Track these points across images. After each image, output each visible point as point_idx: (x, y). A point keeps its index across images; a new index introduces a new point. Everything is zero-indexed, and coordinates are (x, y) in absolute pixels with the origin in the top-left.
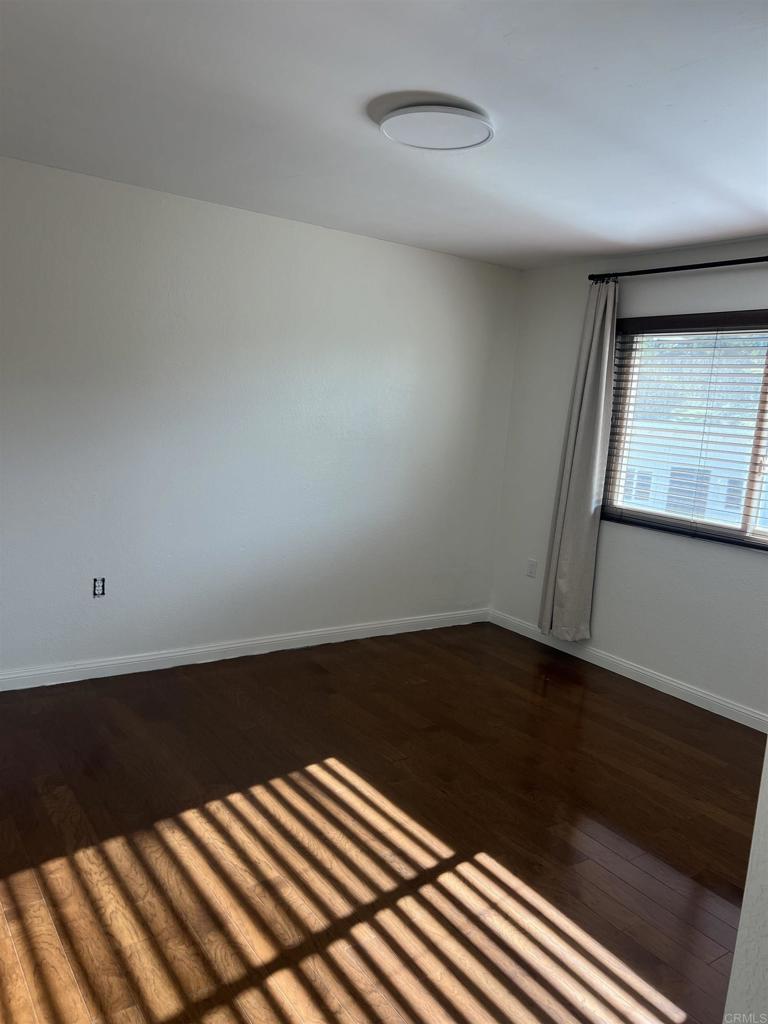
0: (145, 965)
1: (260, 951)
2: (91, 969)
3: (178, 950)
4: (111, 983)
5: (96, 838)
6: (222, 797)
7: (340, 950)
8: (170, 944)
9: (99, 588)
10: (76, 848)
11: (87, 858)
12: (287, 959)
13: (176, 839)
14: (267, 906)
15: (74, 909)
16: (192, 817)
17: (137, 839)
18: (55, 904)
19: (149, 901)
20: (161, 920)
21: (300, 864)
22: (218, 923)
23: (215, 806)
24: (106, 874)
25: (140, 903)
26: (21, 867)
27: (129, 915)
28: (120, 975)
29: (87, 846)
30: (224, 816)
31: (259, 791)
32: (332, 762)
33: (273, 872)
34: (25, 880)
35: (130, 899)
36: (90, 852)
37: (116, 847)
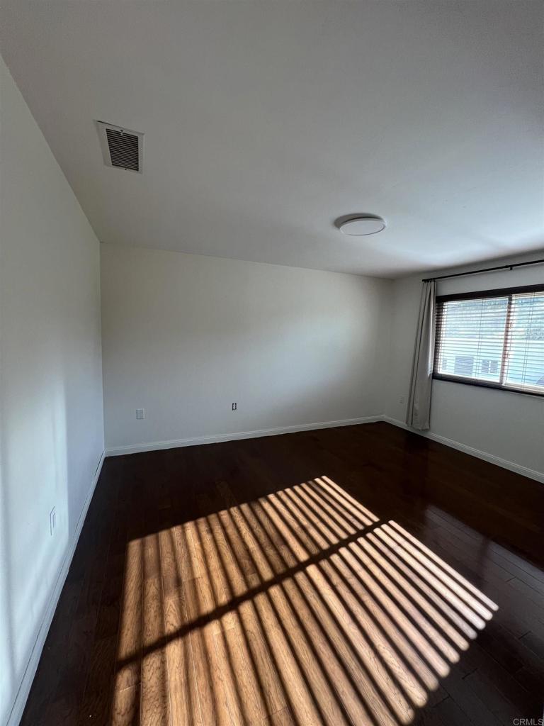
0: (258, 556)
1: (303, 556)
2: (238, 555)
3: (270, 552)
4: (246, 562)
5: (238, 504)
6: (283, 490)
7: (335, 558)
8: (267, 549)
9: (234, 407)
10: (230, 507)
11: (234, 510)
12: (314, 560)
13: (266, 505)
14: (303, 536)
15: (231, 530)
16: (272, 497)
17: (252, 505)
18: (224, 528)
19: (258, 530)
20: (263, 538)
21: (316, 520)
22: (286, 543)
23: (280, 493)
24: (241, 517)
25: (255, 530)
26: (211, 513)
27: (251, 536)
28: (249, 560)
29: (234, 506)
30: (284, 497)
31: (296, 488)
32: (324, 477)
33: (305, 523)
34: (213, 517)
35: (251, 529)
36: (235, 508)
37: (244, 507)
